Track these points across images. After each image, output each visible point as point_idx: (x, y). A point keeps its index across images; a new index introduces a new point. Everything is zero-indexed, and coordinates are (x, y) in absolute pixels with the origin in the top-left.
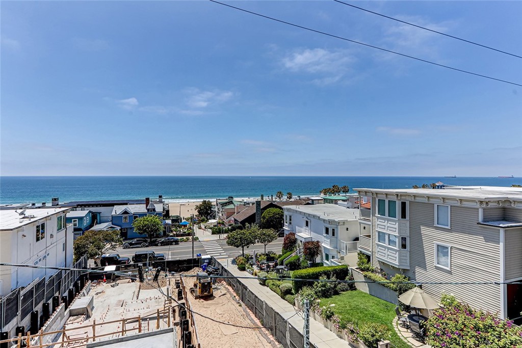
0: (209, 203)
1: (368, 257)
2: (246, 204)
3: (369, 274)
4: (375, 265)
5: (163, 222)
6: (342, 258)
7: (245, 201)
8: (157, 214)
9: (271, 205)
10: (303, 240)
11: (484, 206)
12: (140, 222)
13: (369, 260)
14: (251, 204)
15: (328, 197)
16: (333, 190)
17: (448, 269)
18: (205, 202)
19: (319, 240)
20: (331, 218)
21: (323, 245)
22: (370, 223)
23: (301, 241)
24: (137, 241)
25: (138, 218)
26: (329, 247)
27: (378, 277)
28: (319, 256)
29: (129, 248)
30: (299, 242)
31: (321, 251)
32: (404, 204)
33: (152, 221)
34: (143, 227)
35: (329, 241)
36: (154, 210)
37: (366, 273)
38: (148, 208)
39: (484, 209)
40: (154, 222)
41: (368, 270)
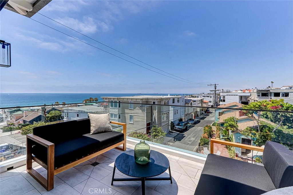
16: (90, 100)
17: (133, 123)
32: (120, 102)
39: (142, 102)
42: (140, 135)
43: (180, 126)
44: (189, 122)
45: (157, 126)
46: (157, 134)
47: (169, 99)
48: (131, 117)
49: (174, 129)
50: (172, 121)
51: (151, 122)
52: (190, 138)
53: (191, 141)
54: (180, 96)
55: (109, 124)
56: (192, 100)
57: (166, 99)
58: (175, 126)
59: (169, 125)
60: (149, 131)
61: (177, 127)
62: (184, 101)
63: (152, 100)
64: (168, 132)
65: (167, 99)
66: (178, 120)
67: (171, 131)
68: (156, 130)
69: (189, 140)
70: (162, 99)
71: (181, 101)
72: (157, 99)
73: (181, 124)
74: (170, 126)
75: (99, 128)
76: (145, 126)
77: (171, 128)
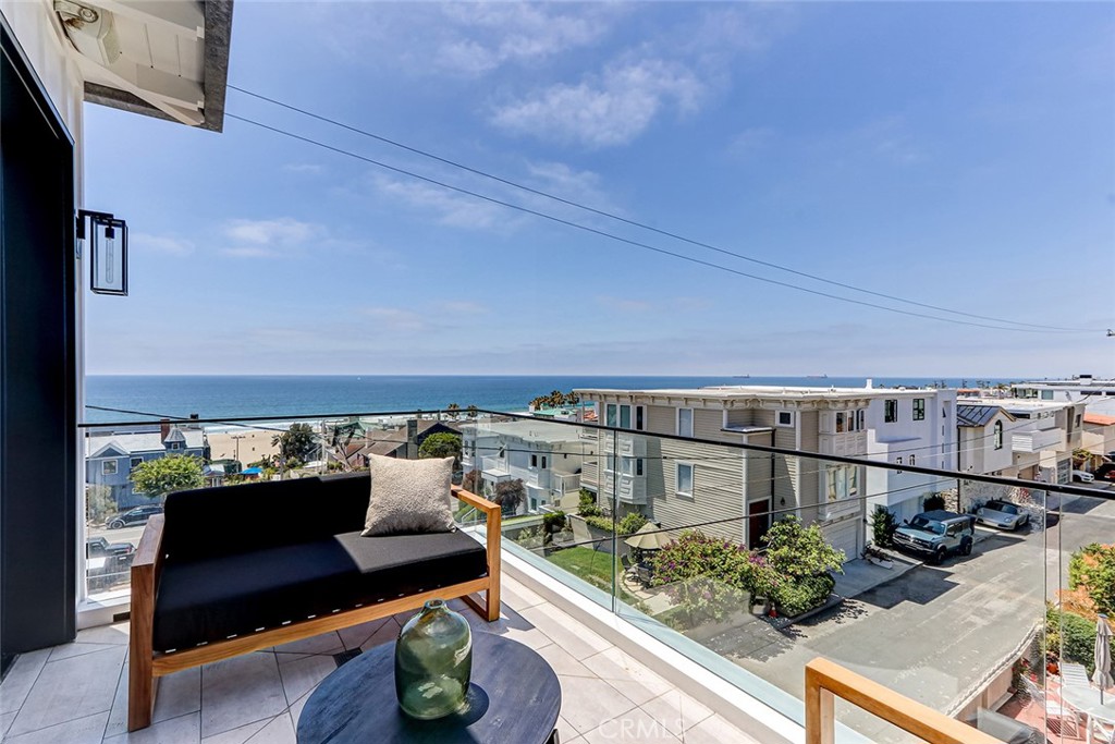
0: (308, 430)
1: (593, 496)
2: (386, 427)
3: (593, 519)
4: (603, 505)
5: (207, 469)
6: (557, 503)
7: (385, 422)
8: (190, 453)
9: (439, 428)
10: (496, 481)
11: (729, 406)
12: (152, 469)
13: (595, 500)
14: (397, 429)
15: (542, 412)
16: (552, 400)
17: (690, 496)
18: (296, 427)
19: (522, 478)
20: (540, 439)
21: (528, 484)
22: (597, 442)
23: (492, 484)
24: (144, 510)
25: (143, 463)
26: (536, 487)
27: (607, 522)
28: (522, 504)
29: (124, 527)
30: (488, 485)
31: (524, 495)
32: (640, 410)
33: (179, 466)
34: (158, 480)
35: (537, 476)
36: (183, 444)
37: (589, 518)
38: (167, 440)
39: (729, 411)
40: (185, 469)
41: (592, 513)
42: (713, 551)
43: (930, 530)
44: (987, 515)
45: (799, 519)
46: (798, 554)
47: (861, 404)
48: (684, 471)
49: (891, 540)
50: (884, 502)
51: (769, 497)
52: (980, 597)
53: (990, 612)
54: (929, 390)
55: (440, 500)
56: (1004, 412)
57: (846, 402)
58: (898, 530)
59: (865, 521)
60: (762, 538)
61: (913, 534)
62: (954, 412)
63: (778, 405)
64: (861, 550)
65: (850, 404)
66: (916, 502)
67: (877, 548)
68: (794, 536)
69: (977, 604)
70: (823, 401)
71: (934, 415)
72: (799, 403)
73: (931, 523)
74: (874, 525)
75: (397, 513)
76: (744, 512)
77: (877, 537)
